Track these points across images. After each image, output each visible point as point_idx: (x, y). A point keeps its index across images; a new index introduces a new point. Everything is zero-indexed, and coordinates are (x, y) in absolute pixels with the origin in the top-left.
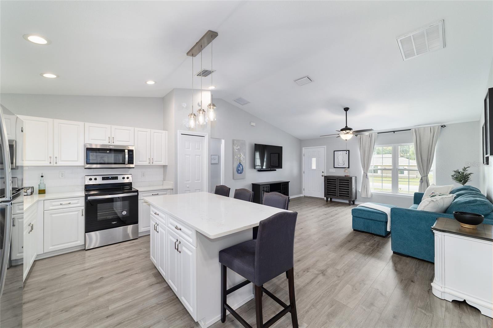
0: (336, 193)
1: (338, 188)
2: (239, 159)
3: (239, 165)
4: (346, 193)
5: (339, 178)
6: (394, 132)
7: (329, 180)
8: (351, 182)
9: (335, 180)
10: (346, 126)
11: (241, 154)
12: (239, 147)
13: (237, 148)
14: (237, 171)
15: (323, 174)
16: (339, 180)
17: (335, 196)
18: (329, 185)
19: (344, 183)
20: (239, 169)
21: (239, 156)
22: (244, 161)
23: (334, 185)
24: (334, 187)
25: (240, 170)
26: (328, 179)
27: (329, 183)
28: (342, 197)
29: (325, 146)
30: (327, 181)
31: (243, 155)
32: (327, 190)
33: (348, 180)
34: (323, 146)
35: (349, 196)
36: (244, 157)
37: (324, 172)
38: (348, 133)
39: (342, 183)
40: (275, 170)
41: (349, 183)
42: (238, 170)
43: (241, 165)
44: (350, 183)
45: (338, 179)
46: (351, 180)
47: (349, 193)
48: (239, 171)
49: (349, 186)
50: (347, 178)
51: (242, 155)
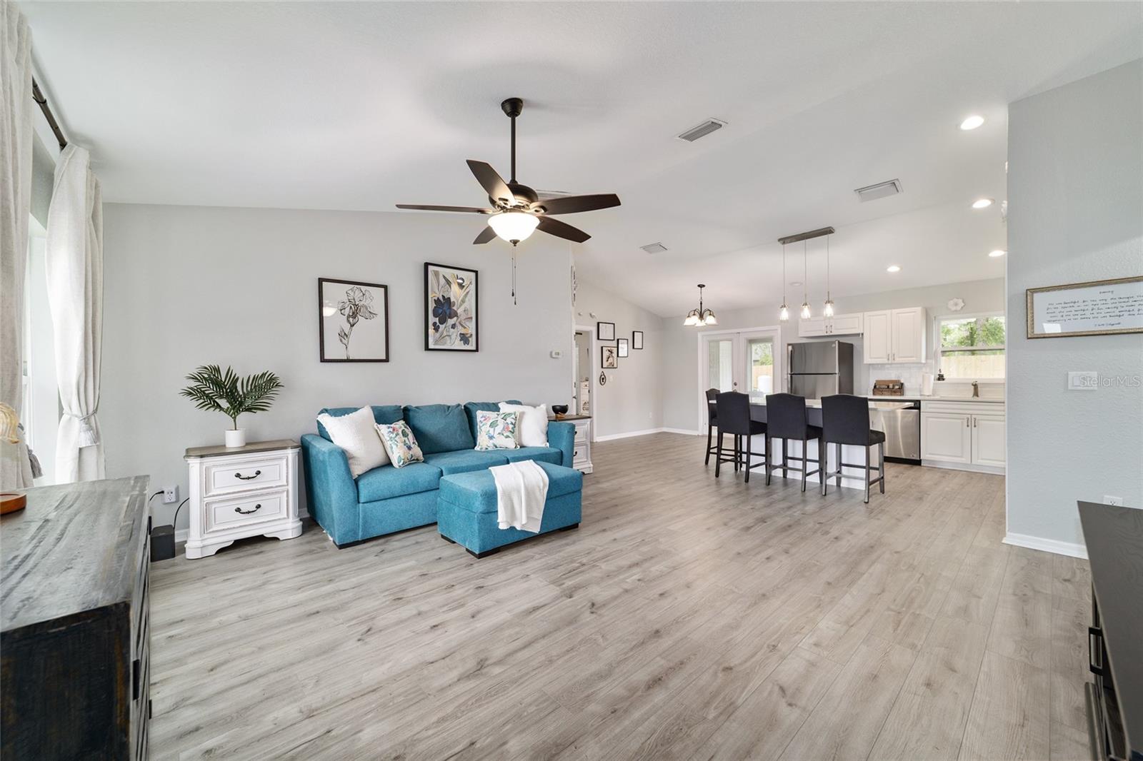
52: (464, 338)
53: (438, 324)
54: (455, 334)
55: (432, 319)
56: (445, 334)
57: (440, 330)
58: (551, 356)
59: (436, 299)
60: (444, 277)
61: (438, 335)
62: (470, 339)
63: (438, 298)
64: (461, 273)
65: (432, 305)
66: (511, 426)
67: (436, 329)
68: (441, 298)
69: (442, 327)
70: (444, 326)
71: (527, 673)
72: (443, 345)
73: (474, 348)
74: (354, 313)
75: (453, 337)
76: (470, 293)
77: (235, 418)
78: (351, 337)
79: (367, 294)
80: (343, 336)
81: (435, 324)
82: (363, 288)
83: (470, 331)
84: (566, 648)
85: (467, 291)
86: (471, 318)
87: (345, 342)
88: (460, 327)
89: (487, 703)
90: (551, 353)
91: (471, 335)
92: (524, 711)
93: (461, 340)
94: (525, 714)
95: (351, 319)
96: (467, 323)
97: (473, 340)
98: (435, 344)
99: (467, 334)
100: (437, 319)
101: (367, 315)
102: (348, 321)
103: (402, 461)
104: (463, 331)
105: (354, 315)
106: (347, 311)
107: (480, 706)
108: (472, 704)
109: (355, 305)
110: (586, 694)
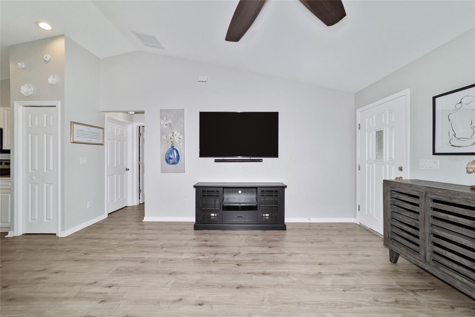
0: (418, 245)
1: (428, 229)
2: (171, 140)
3: (172, 150)
5: (432, 193)
7: (397, 196)
9: (417, 197)
11: (176, 132)
12: (170, 121)
13: (167, 123)
14: (167, 161)
16: (435, 201)
18: (397, 210)
20: (171, 156)
21: (170, 135)
22: (181, 144)
23: (413, 216)
24: (414, 223)
25: (172, 159)
26: (392, 192)
27: (398, 203)
29: (407, 92)
30: (392, 198)
31: (179, 134)
32: (392, 225)
34: (402, 93)
36: (181, 137)
37: (404, 169)
39: (441, 214)
40: (260, 161)
42: (168, 159)
43: (175, 151)
45: (425, 193)
48: (171, 161)
51: (177, 134)
71: (313, 304)
84: (287, 306)
89: (337, 302)
92: (321, 291)
94: (321, 290)
107: (341, 302)
108: (344, 305)
110: (293, 284)
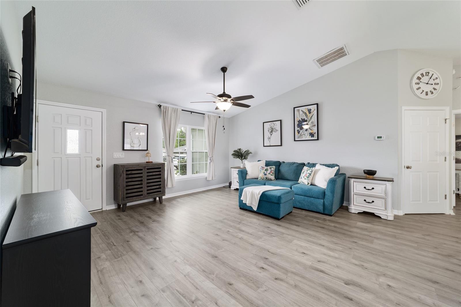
0: (142, 191)
4: (158, 187)
5: (147, 166)
6: (192, 112)
7: (130, 172)
8: (163, 169)
9: (141, 170)
10: (224, 92)
15: (100, 163)
16: (148, 169)
17: (142, 197)
18: (130, 180)
19: (154, 173)
23: (139, 179)
24: (140, 183)
26: (127, 171)
27: (130, 176)
28: (151, 194)
29: (104, 111)
30: (127, 174)
32: (127, 190)
33: (160, 168)
34: (102, 110)
35: (160, 191)
37: (101, 158)
38: (225, 101)
39: (151, 174)
41: (160, 171)
44: (162, 171)
45: (145, 167)
46: (163, 168)
47: (161, 186)
49: (162, 176)
50: (158, 166)
52: (312, 135)
53: (299, 130)
54: (307, 133)
55: (297, 129)
56: (302, 134)
57: (300, 132)
58: (375, 139)
59: (298, 120)
60: (302, 111)
61: (299, 135)
62: (314, 135)
63: (299, 120)
64: (309, 107)
65: (296, 123)
66: (308, 174)
67: (299, 132)
68: (301, 120)
69: (301, 131)
70: (302, 130)
72: (302, 138)
73: (316, 138)
74: (272, 131)
75: (306, 135)
76: (314, 114)
77: (242, 161)
78: (271, 139)
79: (275, 124)
80: (269, 138)
81: (298, 130)
82: (274, 122)
83: (314, 131)
85: (313, 114)
86: (315, 125)
87: (269, 140)
88: (309, 130)
90: (375, 137)
91: (315, 133)
93: (310, 136)
95: (271, 133)
96: (313, 128)
97: (316, 135)
98: (298, 138)
99: (313, 133)
100: (299, 128)
101: (275, 131)
102: (270, 134)
103: (260, 178)
104: (311, 132)
105: (272, 132)
106: (270, 131)
109: (272, 128)
